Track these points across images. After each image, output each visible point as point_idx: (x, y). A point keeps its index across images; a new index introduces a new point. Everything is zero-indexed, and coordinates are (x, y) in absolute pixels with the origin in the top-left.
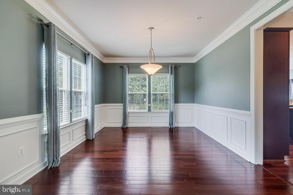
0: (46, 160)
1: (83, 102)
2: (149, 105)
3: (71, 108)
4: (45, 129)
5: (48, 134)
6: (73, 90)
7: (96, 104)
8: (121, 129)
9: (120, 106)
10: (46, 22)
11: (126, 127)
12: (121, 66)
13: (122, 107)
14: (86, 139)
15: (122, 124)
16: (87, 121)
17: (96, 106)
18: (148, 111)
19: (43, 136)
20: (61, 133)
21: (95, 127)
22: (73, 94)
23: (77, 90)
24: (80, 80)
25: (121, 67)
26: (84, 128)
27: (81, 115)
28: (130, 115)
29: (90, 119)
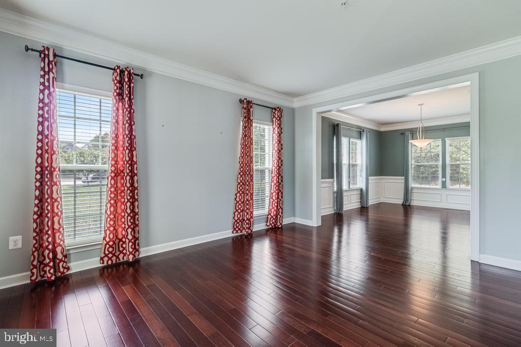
0: (336, 208)
1: (358, 173)
2: (444, 179)
3: (349, 178)
4: (335, 189)
5: (337, 192)
6: (351, 163)
7: (370, 176)
8: (402, 207)
9: (401, 179)
10: (336, 123)
11: (408, 204)
12: (402, 132)
13: (403, 181)
14: (360, 206)
15: (403, 201)
16: (361, 190)
17: (370, 178)
18: (442, 188)
19: (334, 192)
20: (345, 194)
21: (369, 198)
22: (351, 166)
23: (354, 163)
24: (356, 154)
25: (402, 134)
26: (359, 196)
27: (356, 185)
28: (414, 191)
29: (364, 188)
